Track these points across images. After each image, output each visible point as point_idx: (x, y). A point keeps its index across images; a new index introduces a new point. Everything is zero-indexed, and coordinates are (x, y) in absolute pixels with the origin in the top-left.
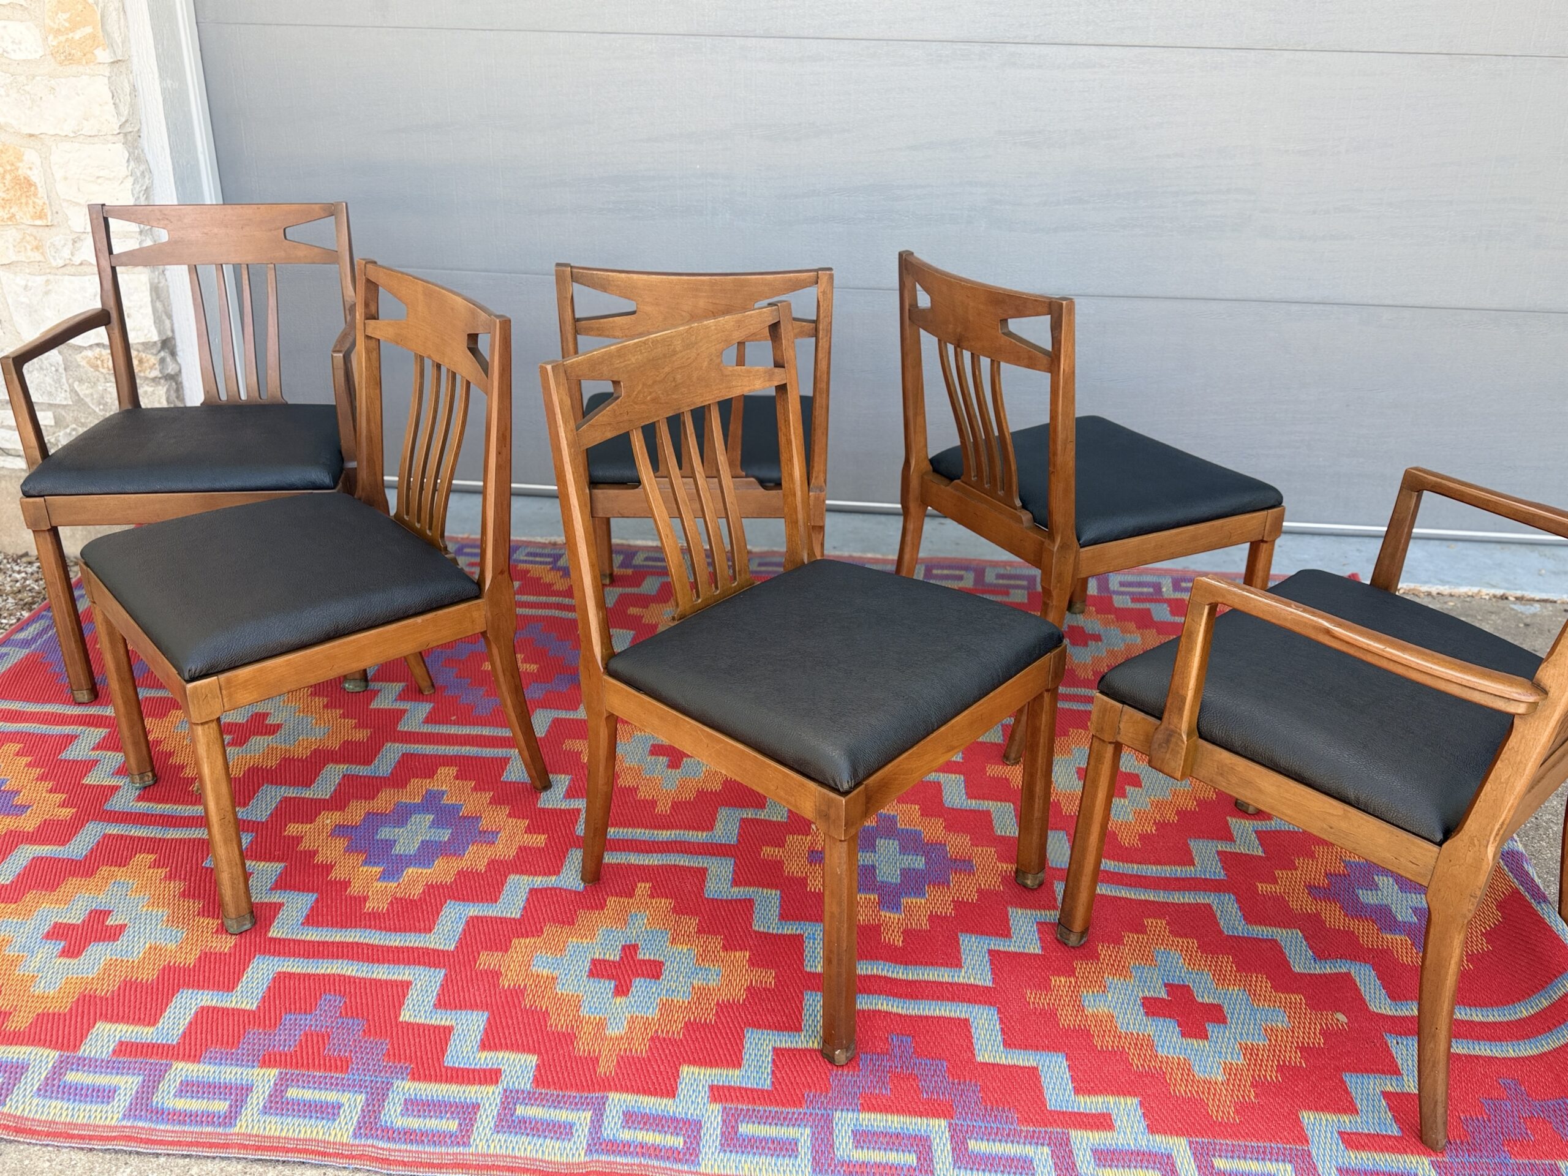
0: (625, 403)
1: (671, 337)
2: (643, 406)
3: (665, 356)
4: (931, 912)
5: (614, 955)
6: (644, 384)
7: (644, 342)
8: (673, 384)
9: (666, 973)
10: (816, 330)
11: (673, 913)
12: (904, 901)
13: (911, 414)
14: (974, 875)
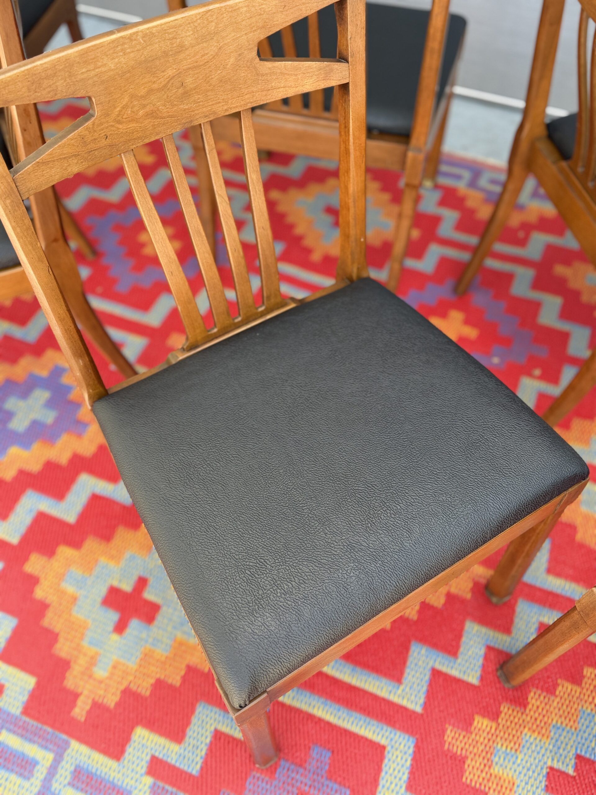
0: (101, 124)
2: (133, 125)
3: (166, 54)
5: (127, 586)
6: (132, 96)
7: (130, 38)
8: (181, 91)
9: (159, 618)
13: (536, 77)
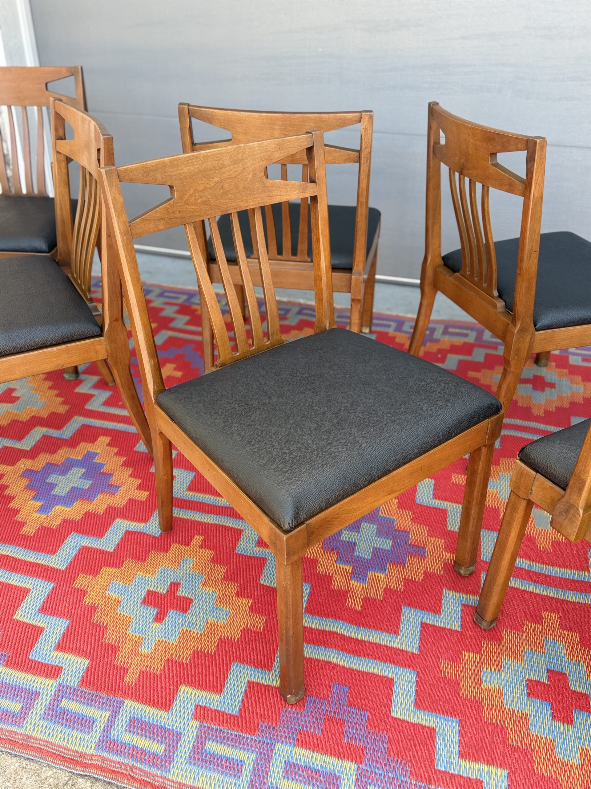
0: (178, 203)
1: (220, 154)
2: (194, 207)
3: (214, 168)
4: (387, 586)
5: (163, 589)
6: (195, 190)
7: (196, 157)
8: (222, 191)
9: (192, 608)
10: (360, 157)
11: (211, 562)
12: (369, 573)
13: (430, 223)
14: (424, 560)
